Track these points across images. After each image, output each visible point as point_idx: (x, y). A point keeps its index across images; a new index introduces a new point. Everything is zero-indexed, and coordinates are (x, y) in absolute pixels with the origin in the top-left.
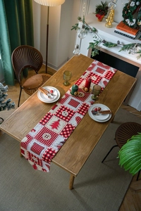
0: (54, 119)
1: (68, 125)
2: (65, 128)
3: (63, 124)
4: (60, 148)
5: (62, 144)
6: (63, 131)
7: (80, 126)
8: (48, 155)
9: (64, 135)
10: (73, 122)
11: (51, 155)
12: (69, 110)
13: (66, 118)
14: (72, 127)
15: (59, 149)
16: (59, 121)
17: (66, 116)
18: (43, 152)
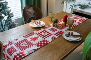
0: (35, 36)
1: (44, 40)
2: (41, 42)
3: (40, 39)
4: (31, 53)
5: (34, 51)
6: (38, 43)
7: (54, 42)
8: (18, 56)
9: (38, 45)
10: (49, 39)
11: (21, 56)
12: (48, 33)
13: (44, 36)
14: (47, 42)
15: (29, 54)
16: (38, 37)
17: (45, 35)
18: (15, 54)
